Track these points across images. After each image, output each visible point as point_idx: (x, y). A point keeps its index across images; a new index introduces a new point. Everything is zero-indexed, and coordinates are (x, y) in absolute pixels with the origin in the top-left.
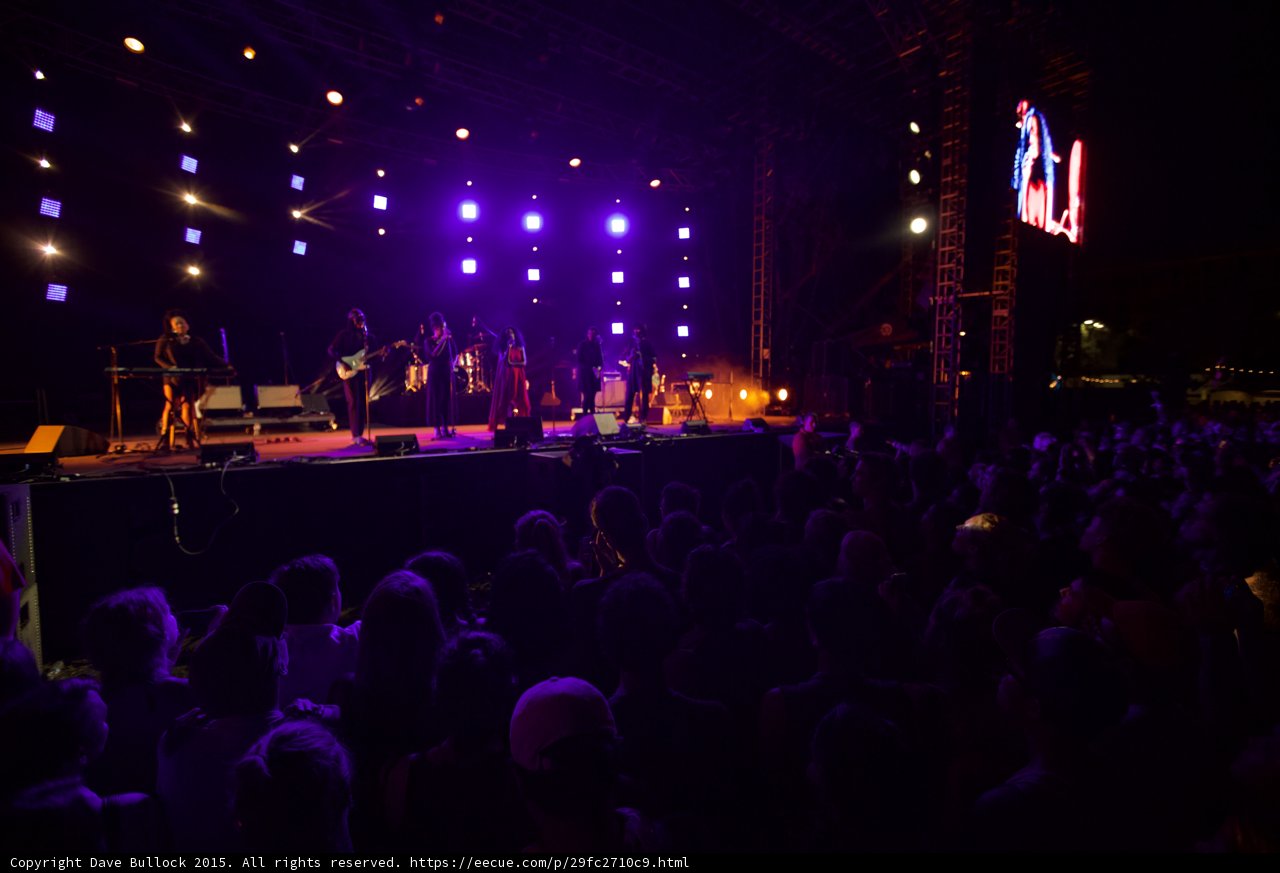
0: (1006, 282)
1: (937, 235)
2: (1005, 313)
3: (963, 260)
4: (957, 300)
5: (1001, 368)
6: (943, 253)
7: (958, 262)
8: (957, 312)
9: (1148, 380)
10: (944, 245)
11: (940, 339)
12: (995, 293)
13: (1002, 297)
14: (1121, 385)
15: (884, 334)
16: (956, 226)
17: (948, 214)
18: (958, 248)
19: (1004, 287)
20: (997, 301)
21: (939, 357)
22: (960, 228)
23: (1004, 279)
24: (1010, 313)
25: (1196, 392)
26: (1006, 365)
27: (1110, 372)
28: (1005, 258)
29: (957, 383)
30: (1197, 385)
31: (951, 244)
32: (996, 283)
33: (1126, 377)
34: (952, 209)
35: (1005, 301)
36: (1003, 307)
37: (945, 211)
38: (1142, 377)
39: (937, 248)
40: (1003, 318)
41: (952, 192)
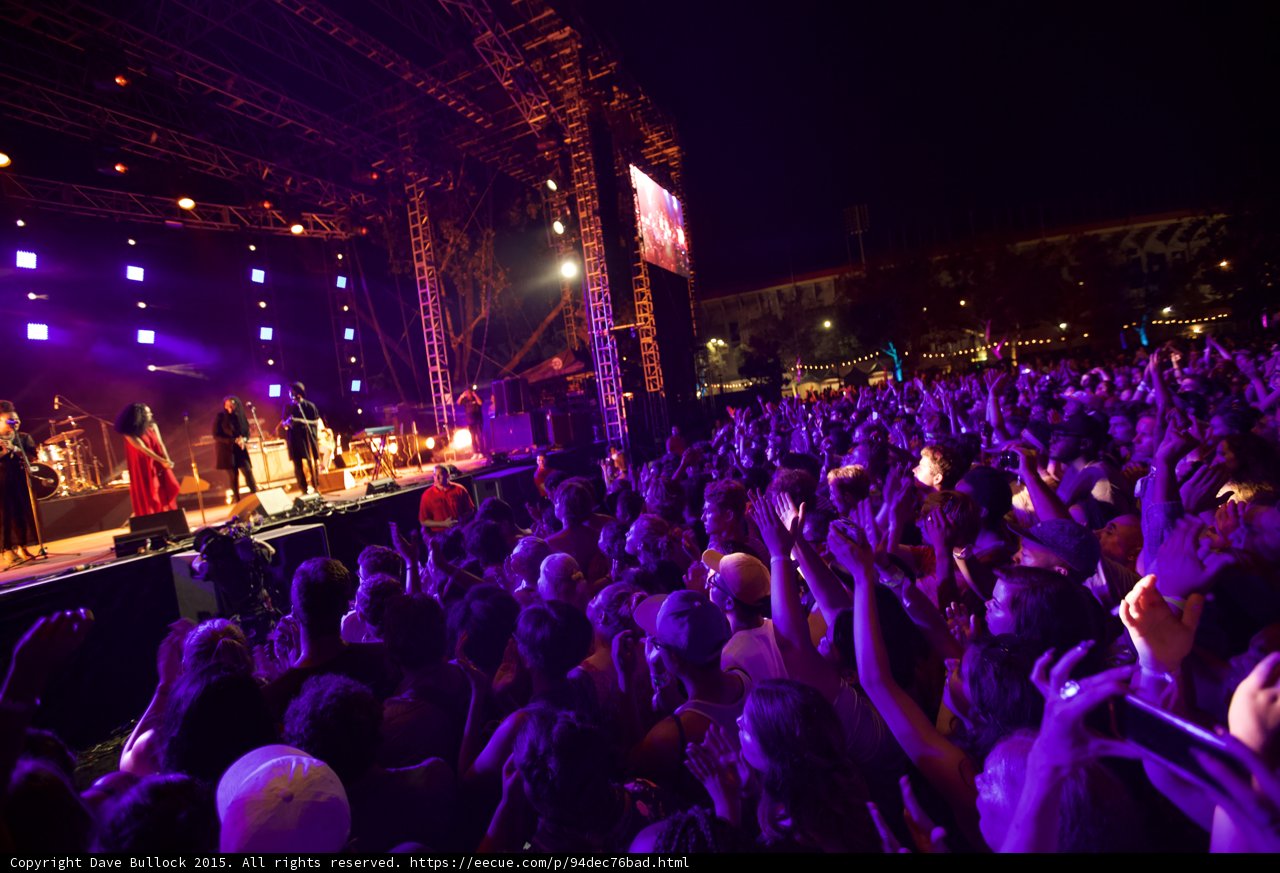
0: (647, 315)
1: (585, 278)
2: (649, 340)
3: (609, 299)
4: (611, 333)
5: (655, 386)
6: (593, 293)
7: (606, 301)
8: (612, 343)
9: (759, 382)
10: (592, 286)
11: (603, 367)
12: (639, 324)
13: (645, 327)
14: (743, 389)
15: (556, 368)
16: (599, 269)
17: (592, 259)
18: (604, 288)
19: (646, 319)
20: (642, 330)
21: (605, 382)
22: (603, 271)
23: (645, 312)
24: (654, 339)
25: (789, 387)
26: (658, 383)
27: (735, 379)
28: (643, 295)
29: (623, 404)
30: (787, 382)
31: (599, 285)
32: (638, 316)
33: (745, 381)
34: (594, 256)
35: (648, 330)
36: (648, 335)
37: (589, 257)
38: (755, 379)
39: (587, 290)
40: (649, 345)
41: (592, 241)
